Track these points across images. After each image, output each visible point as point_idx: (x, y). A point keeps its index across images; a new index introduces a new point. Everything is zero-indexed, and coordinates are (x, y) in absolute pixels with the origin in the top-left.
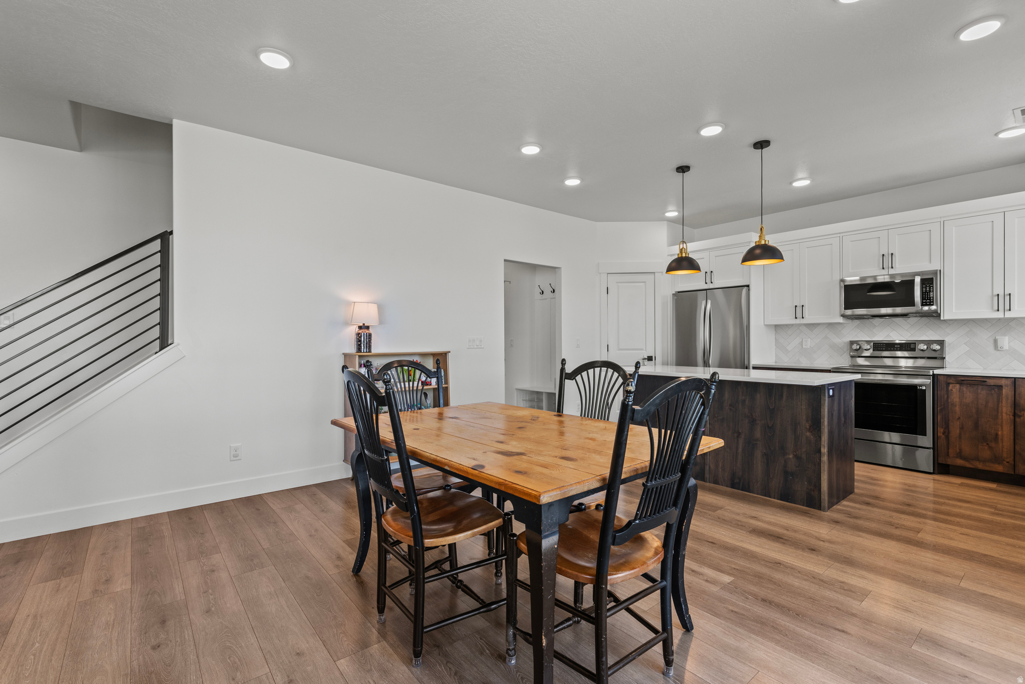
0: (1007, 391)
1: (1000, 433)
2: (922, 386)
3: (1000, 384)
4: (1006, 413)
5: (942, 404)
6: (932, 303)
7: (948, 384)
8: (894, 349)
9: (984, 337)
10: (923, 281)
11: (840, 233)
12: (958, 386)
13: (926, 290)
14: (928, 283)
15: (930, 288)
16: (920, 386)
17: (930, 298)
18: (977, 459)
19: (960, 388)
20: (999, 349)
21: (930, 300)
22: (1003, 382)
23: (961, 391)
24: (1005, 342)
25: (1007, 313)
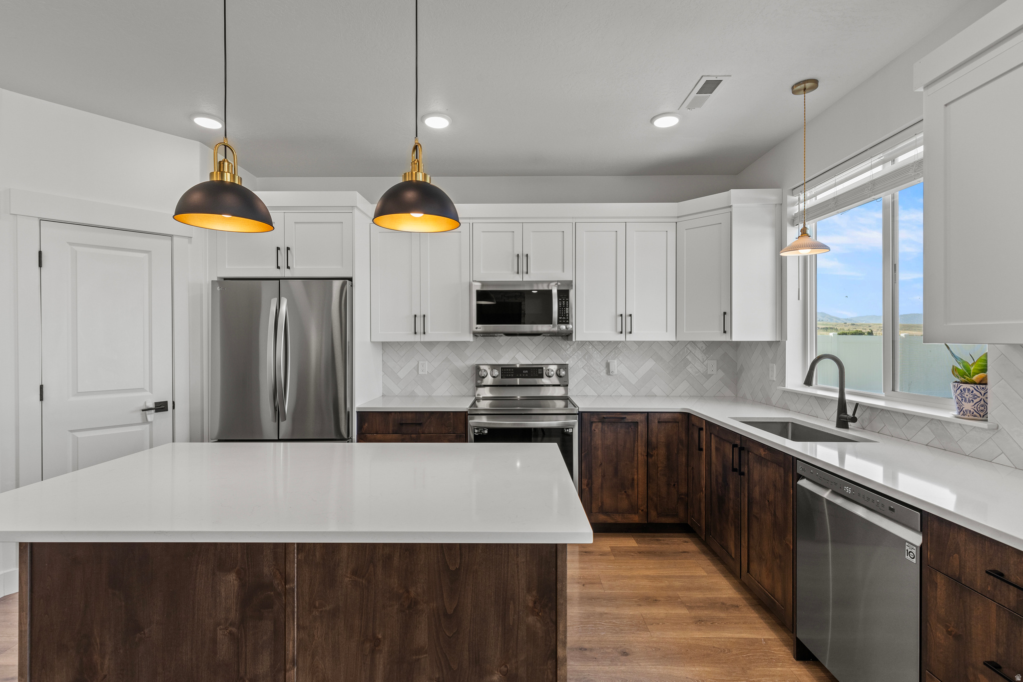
0: (642, 428)
1: (636, 477)
2: (568, 429)
3: (636, 421)
4: (641, 454)
5: (586, 448)
7: (592, 423)
8: (522, 375)
9: (598, 359)
10: (560, 292)
11: (470, 218)
12: (600, 425)
13: (562, 305)
14: (564, 295)
15: (565, 303)
16: (567, 429)
17: (566, 314)
18: (616, 511)
19: (602, 427)
20: (611, 373)
21: (566, 317)
22: (638, 418)
23: (603, 431)
24: (615, 365)
25: (628, 336)
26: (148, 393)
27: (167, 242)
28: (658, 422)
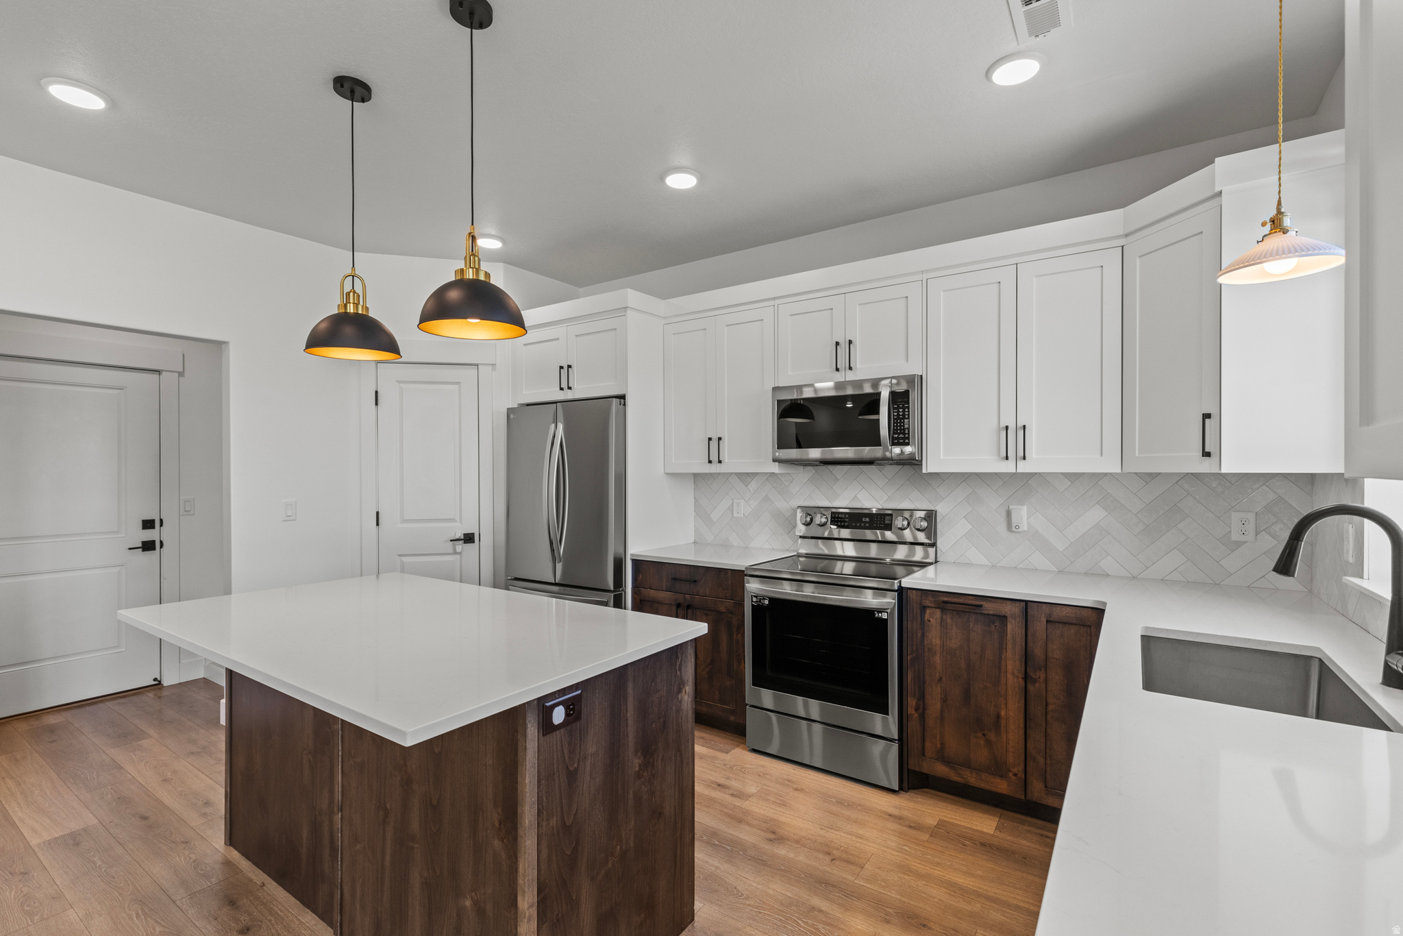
0: (1014, 628)
1: (1003, 713)
2: (881, 612)
3: (1003, 613)
4: (1013, 674)
5: (915, 648)
6: (907, 441)
7: (924, 608)
8: (860, 525)
9: (992, 503)
10: (894, 396)
11: (774, 299)
12: (938, 613)
13: (898, 415)
14: (900, 400)
15: (904, 411)
16: (879, 612)
17: (904, 429)
18: (967, 764)
19: (942, 618)
20: (1014, 529)
21: (904, 434)
22: (1007, 609)
23: (942, 623)
24: (1022, 514)
25: (1021, 463)
26: (460, 524)
27: (472, 372)
28: (1047, 621)
